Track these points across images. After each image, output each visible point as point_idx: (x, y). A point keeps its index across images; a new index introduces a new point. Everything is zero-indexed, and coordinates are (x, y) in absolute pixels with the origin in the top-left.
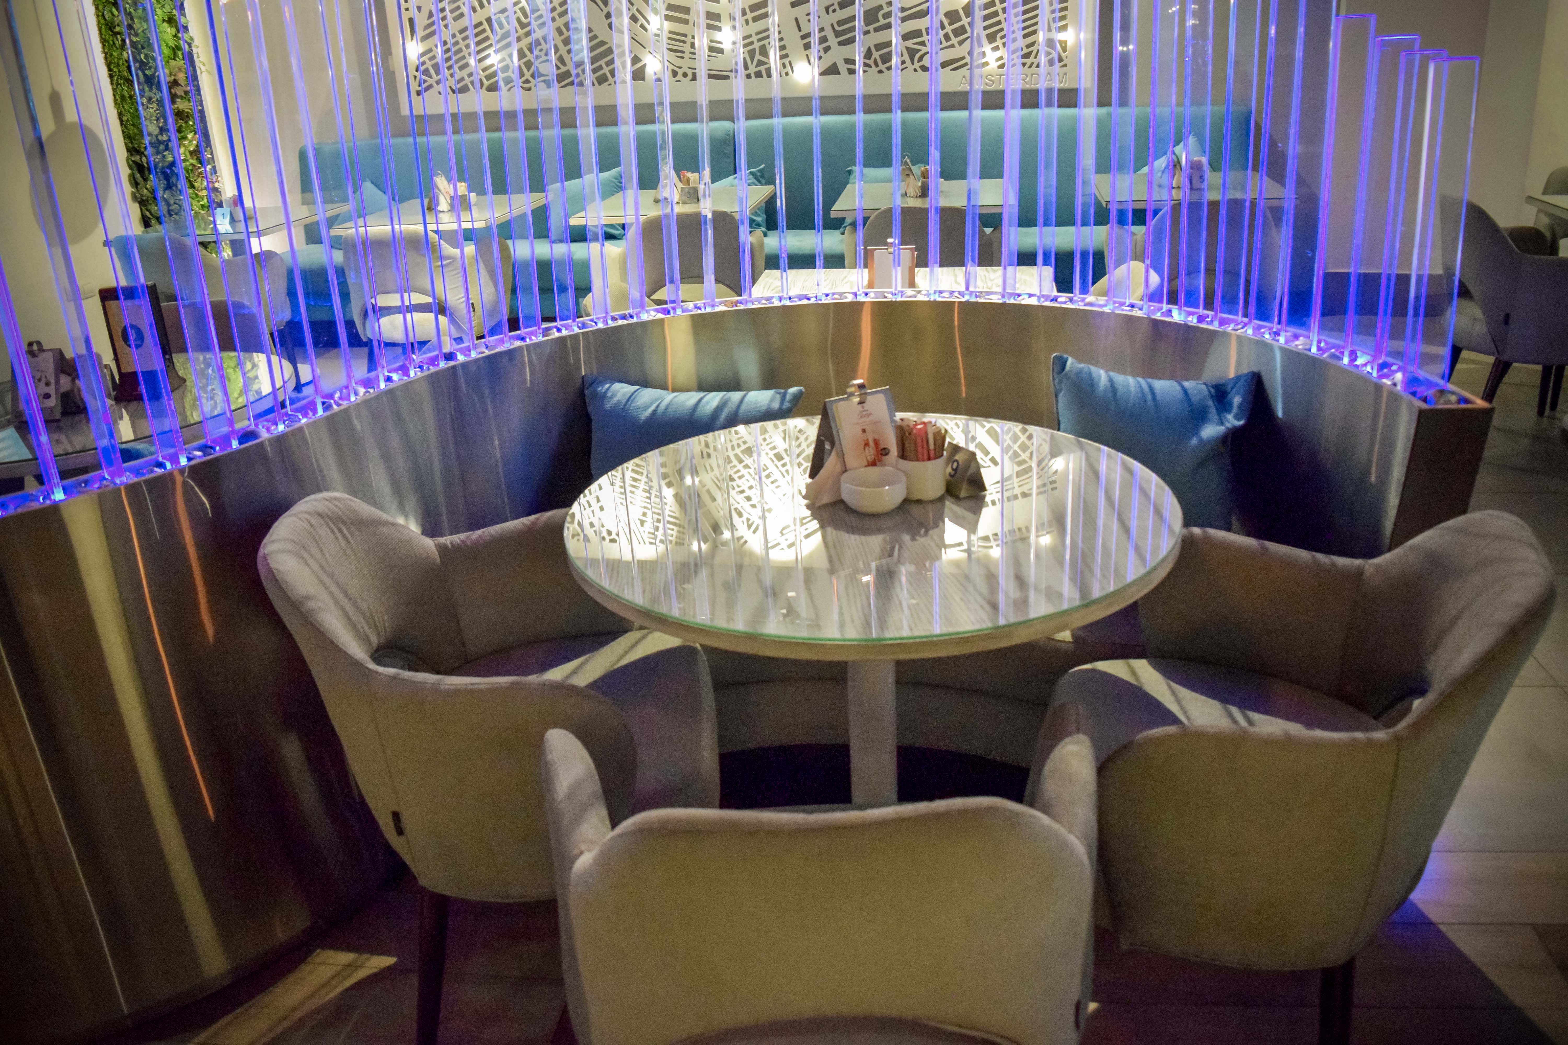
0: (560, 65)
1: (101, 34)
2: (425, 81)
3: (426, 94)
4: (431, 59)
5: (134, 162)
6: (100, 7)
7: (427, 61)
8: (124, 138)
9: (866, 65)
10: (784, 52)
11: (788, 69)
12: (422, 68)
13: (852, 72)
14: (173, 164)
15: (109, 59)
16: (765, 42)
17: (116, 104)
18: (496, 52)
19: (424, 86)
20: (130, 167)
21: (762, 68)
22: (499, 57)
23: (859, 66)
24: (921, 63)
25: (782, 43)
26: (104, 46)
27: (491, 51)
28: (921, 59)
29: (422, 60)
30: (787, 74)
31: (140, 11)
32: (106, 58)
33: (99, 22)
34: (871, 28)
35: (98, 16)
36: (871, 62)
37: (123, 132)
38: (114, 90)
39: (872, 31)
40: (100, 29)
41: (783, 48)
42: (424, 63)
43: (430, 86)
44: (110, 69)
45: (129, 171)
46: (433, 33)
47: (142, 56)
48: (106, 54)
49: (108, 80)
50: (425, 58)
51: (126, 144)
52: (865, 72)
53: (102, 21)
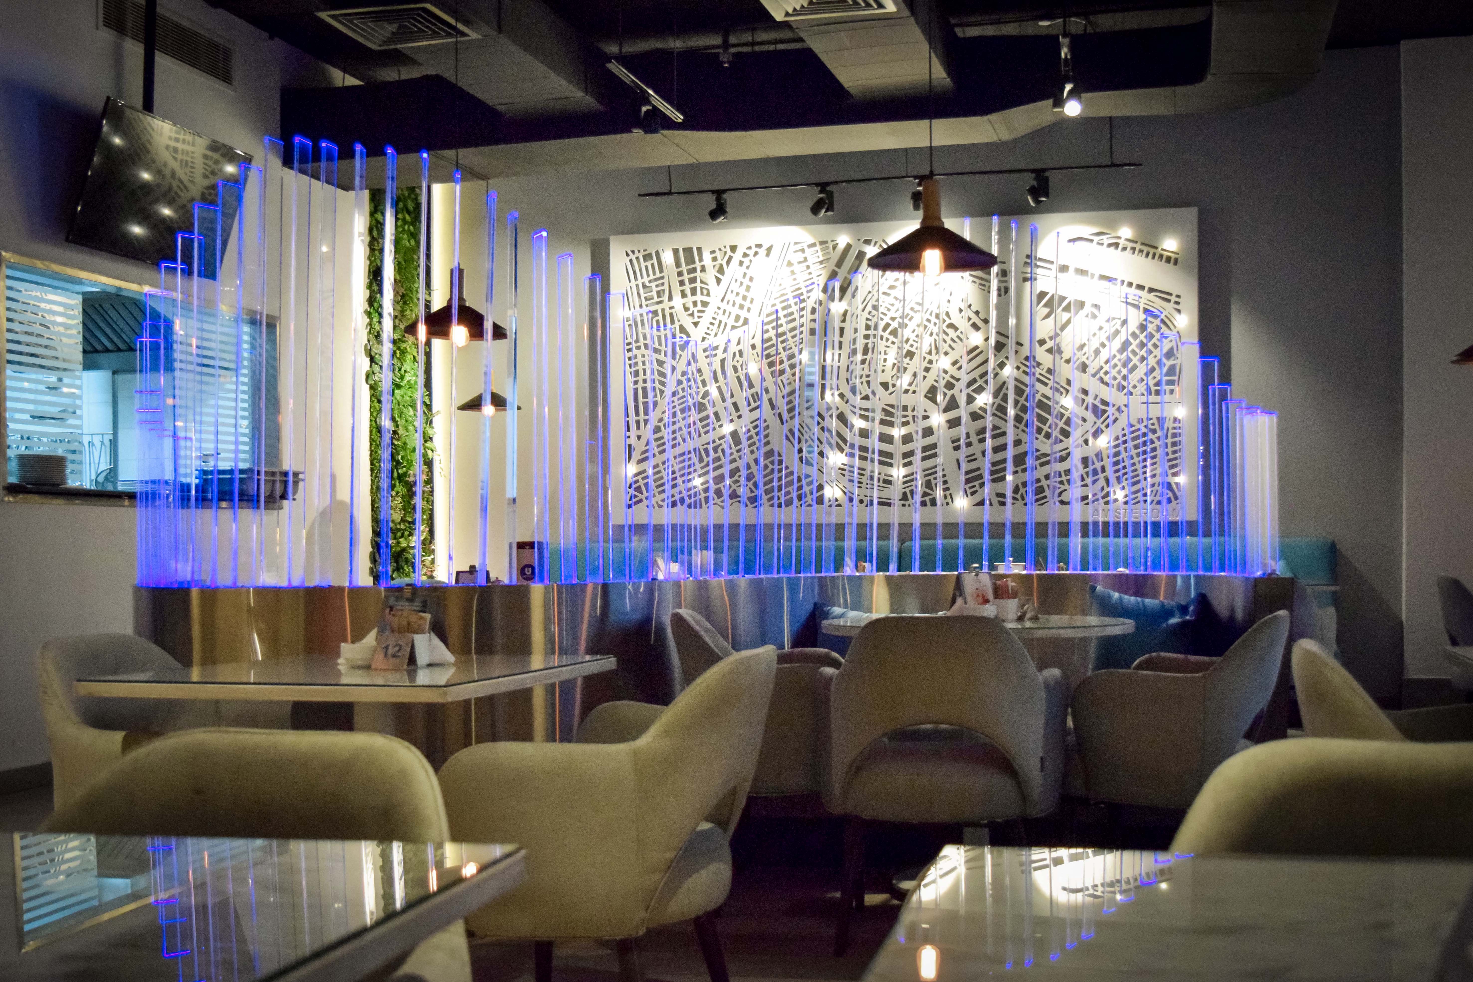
0: (754, 489)
1: (371, 435)
2: (635, 496)
3: (634, 507)
4: (643, 479)
5: (376, 542)
6: (375, 414)
7: (641, 480)
8: (372, 521)
9: (1014, 498)
10: (946, 486)
11: (949, 500)
12: (634, 486)
13: (1003, 504)
14: (404, 550)
15: (374, 456)
16: (931, 477)
17: (372, 492)
18: (700, 476)
19: (634, 500)
20: (373, 547)
21: (927, 499)
22: (701, 480)
23: (1009, 500)
24: (1060, 499)
25: (945, 479)
26: (371, 445)
27: (695, 475)
28: (1060, 494)
29: (635, 479)
30: (947, 504)
31: (403, 421)
32: (371, 455)
33: (371, 425)
34: (1019, 469)
35: (371, 421)
36: (1018, 496)
37: (372, 516)
38: (372, 480)
39: (1020, 472)
40: (371, 431)
41: (945, 482)
42: (636, 482)
43: (641, 501)
44: (372, 464)
45: (371, 550)
46: (646, 459)
47: (400, 457)
48: (371, 451)
49: (369, 473)
50: (639, 477)
51: (372, 526)
52: (1013, 504)
53: (374, 425)
